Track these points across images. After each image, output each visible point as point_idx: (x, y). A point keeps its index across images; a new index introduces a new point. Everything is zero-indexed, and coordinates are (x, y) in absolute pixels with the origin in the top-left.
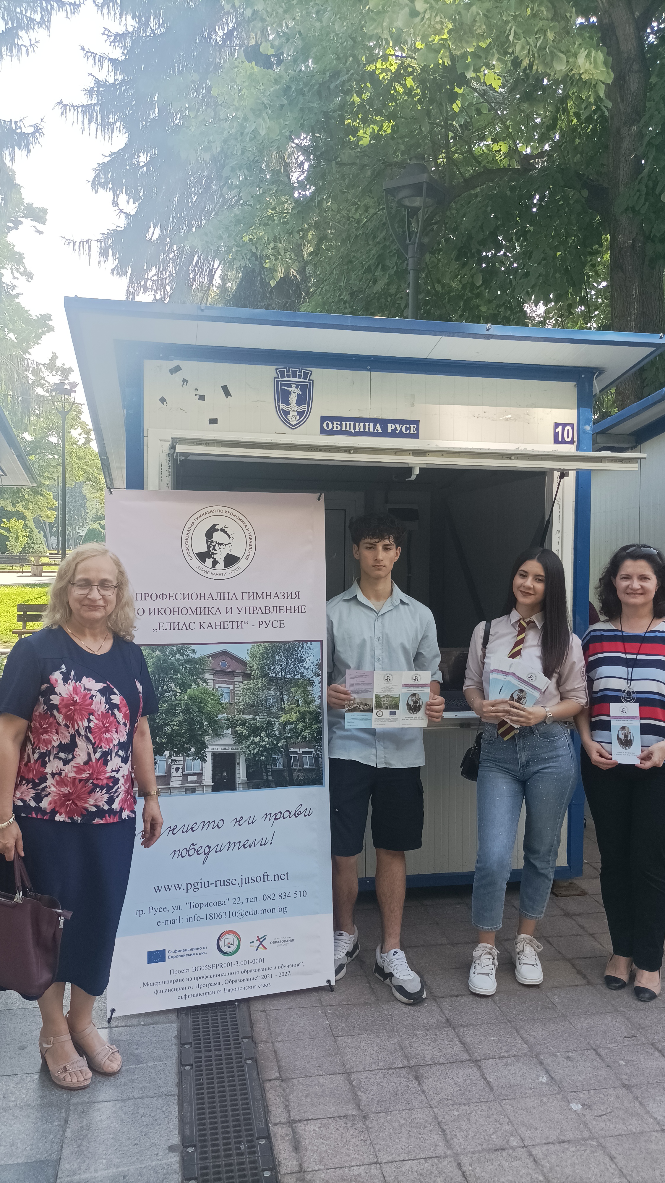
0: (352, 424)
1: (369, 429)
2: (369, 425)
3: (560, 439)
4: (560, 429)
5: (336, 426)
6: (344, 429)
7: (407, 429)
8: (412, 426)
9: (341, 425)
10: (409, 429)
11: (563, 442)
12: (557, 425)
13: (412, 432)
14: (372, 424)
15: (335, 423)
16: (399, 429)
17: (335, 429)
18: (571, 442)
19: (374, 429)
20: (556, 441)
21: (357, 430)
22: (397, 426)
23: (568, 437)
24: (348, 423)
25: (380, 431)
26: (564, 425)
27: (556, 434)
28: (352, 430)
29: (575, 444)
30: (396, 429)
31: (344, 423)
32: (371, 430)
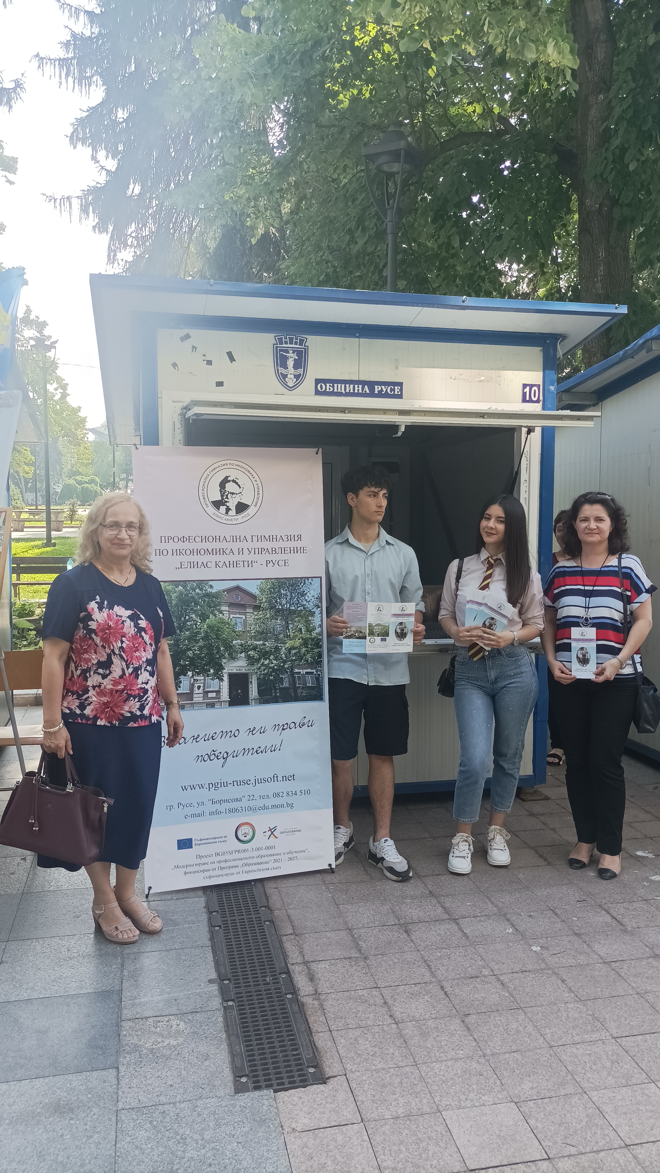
0: (343, 386)
1: (358, 390)
2: (358, 387)
3: (528, 399)
4: (527, 390)
5: (328, 387)
6: (335, 390)
7: (391, 390)
8: (396, 387)
9: (333, 387)
10: (394, 390)
11: (531, 401)
12: (525, 386)
13: (396, 393)
14: (360, 386)
15: (328, 385)
16: (384, 390)
17: (328, 390)
18: (538, 401)
19: (362, 391)
20: (524, 400)
21: (348, 391)
22: (383, 387)
23: (535, 397)
24: (339, 385)
25: (368, 392)
26: (532, 386)
27: (524, 394)
28: (343, 391)
29: (541, 403)
30: (382, 390)
31: (336, 385)
32: (360, 391)
